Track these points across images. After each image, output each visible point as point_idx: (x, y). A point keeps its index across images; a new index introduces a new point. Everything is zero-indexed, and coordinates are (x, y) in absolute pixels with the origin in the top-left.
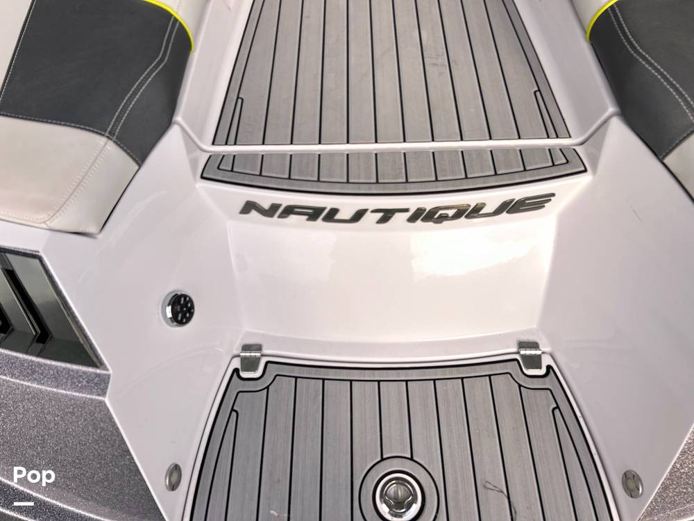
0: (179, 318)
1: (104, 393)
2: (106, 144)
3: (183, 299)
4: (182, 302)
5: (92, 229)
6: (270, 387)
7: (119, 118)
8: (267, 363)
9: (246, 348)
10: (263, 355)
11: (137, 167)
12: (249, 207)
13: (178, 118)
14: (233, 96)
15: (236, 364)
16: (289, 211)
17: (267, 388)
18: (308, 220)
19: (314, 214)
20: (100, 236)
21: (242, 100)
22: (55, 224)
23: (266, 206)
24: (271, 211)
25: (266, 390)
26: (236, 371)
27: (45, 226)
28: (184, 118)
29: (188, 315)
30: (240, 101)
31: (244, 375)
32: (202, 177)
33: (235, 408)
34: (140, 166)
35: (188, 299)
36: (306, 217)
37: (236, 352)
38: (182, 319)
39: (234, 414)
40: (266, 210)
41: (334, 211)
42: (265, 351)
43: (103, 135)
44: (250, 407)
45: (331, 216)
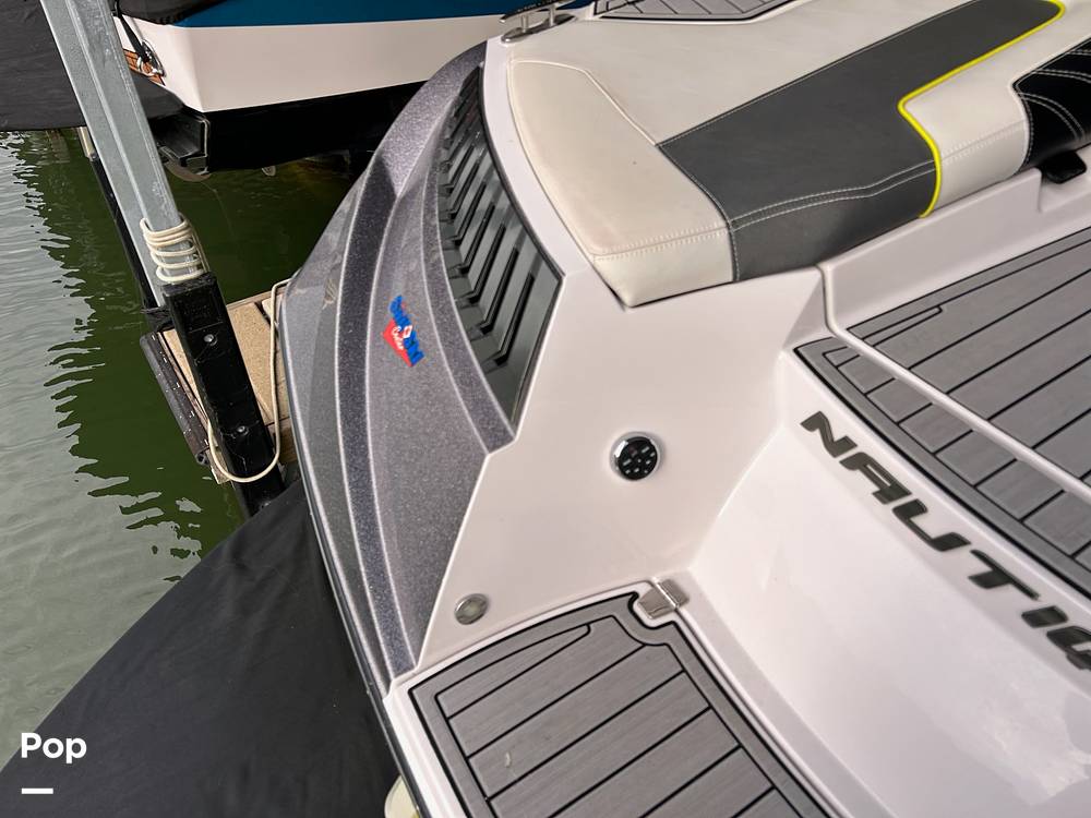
0: (625, 464)
1: (492, 448)
2: (719, 229)
3: (647, 449)
4: (644, 451)
5: (627, 298)
6: (647, 647)
7: (759, 215)
8: (672, 623)
9: (670, 586)
10: (676, 611)
11: (730, 279)
12: (817, 422)
13: (829, 267)
14: (935, 300)
15: (642, 590)
16: (861, 463)
17: (644, 645)
18: (875, 494)
19: (889, 490)
20: (630, 312)
21: (941, 311)
22: (604, 265)
23: (837, 435)
24: (838, 446)
25: (640, 645)
26: (635, 596)
27: (591, 258)
28: (837, 272)
29: (637, 470)
30: (936, 310)
31: (637, 607)
32: (796, 351)
33: (592, 626)
34: (735, 281)
35: (653, 455)
36: (876, 488)
37: (655, 580)
38: (628, 467)
39: (585, 629)
40: (832, 440)
41: (918, 508)
42: (683, 611)
43: (725, 219)
44: (606, 642)
45: (910, 512)
